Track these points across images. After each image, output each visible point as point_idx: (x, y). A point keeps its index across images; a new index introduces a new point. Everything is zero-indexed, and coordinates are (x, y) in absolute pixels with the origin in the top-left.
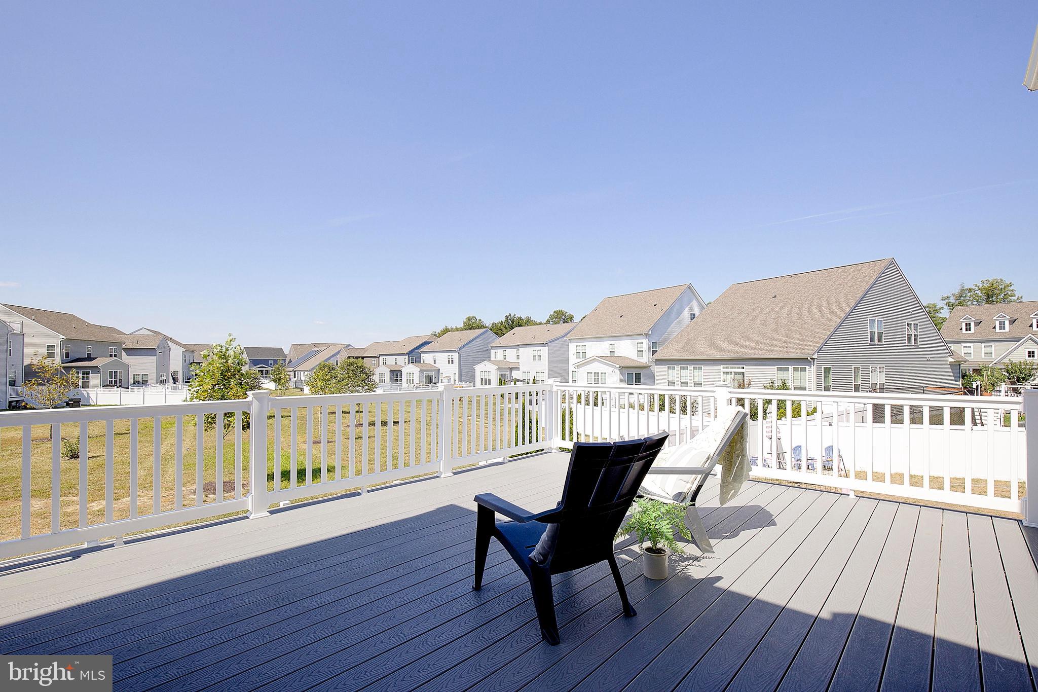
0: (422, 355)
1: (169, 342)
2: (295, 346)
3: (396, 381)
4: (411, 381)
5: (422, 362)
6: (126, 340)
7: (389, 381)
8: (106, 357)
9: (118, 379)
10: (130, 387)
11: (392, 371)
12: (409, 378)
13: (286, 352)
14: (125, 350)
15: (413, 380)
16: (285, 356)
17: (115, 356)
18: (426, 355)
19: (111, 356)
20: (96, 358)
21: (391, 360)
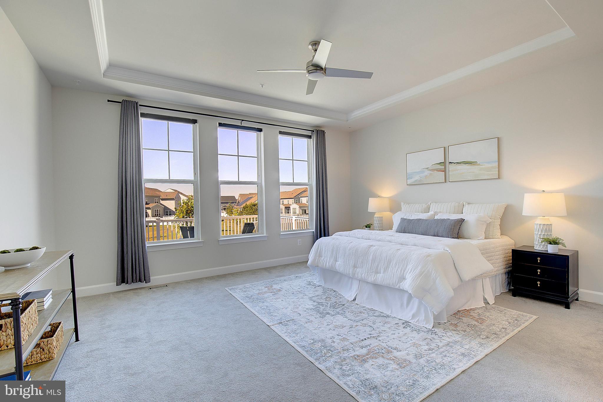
0: (301, 198)
1: (180, 195)
2: (241, 195)
3: (288, 213)
4: (294, 213)
5: (301, 202)
6: (162, 195)
7: (284, 212)
8: (153, 203)
9: (159, 213)
10: (163, 217)
11: (286, 208)
12: (294, 211)
13: (237, 198)
14: (161, 199)
15: (296, 212)
16: (236, 200)
17: (157, 203)
18: (303, 198)
19: (156, 202)
20: (149, 204)
21: (286, 202)
